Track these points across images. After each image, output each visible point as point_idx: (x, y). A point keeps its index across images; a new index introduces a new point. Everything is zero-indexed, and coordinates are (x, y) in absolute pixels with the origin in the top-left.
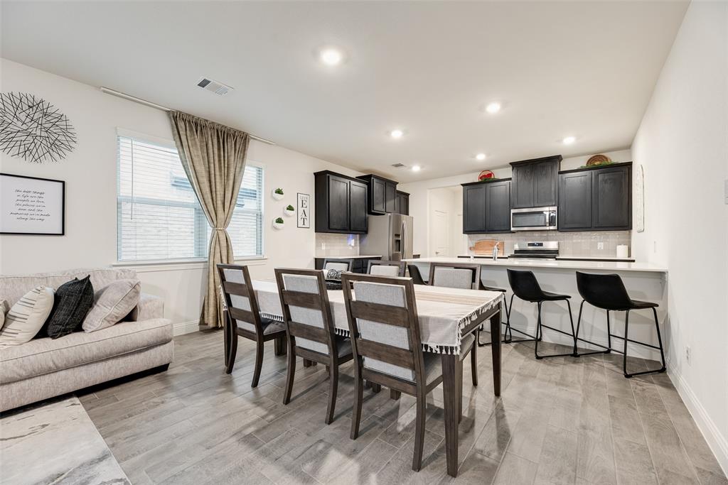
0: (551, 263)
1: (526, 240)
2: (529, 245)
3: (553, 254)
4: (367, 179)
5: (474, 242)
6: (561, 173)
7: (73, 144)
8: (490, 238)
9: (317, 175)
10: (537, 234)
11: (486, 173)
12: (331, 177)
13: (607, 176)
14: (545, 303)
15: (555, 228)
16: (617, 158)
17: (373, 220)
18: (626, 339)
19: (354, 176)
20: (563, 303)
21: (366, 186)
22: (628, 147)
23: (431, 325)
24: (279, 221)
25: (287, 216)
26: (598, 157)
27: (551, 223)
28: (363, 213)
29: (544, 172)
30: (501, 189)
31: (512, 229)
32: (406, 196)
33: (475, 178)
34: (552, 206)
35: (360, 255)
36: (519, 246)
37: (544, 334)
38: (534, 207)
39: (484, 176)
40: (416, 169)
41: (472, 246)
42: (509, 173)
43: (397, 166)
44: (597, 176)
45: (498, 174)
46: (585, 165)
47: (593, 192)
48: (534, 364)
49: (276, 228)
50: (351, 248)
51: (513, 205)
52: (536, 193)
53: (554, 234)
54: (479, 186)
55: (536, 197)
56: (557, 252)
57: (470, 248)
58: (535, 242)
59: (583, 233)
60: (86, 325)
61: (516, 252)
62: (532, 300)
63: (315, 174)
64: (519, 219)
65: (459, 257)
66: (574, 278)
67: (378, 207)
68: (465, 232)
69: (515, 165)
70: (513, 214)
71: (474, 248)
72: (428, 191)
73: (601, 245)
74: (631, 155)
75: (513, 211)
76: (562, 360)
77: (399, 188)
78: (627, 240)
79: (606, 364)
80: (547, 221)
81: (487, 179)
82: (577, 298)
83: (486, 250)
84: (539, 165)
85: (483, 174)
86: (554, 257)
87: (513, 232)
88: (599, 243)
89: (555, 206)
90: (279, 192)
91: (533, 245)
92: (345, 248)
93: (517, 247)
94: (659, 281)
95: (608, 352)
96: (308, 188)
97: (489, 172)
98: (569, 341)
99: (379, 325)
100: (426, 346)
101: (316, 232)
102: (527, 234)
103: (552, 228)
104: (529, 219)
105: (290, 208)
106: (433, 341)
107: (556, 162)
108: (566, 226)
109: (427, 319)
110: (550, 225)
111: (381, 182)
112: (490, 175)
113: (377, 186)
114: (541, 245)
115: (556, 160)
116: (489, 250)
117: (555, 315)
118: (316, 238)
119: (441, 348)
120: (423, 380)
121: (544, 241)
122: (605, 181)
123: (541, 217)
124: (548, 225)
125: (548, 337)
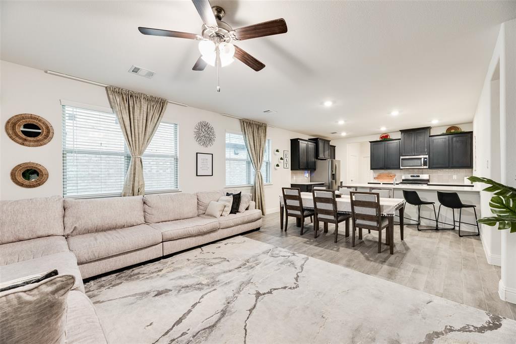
0: (425, 187)
1: (409, 174)
2: (411, 176)
3: (426, 182)
4: (315, 141)
5: (377, 174)
6: (430, 136)
7: (215, 139)
8: (387, 172)
9: (292, 140)
10: (416, 171)
11: (385, 135)
12: (300, 141)
13: (458, 139)
14: (422, 206)
15: (427, 167)
16: (465, 129)
17: (319, 163)
18: (460, 222)
19: (307, 139)
20: (431, 206)
21: (315, 144)
22: (471, 123)
23: (384, 208)
24: (278, 165)
25: (280, 162)
26: (453, 127)
27: (425, 164)
28: (313, 159)
30: (393, 144)
31: (401, 167)
32: (334, 148)
33: (378, 138)
34: (425, 155)
35: (311, 182)
36: (405, 177)
37: (421, 221)
38: (414, 155)
39: (383, 137)
40: (344, 134)
41: (375, 177)
42: (399, 136)
43: (333, 133)
44: (452, 139)
45: (392, 136)
46: (445, 132)
47: (450, 146)
48: (417, 232)
49: (276, 169)
50: (306, 178)
51: (402, 154)
52: (415, 146)
53: (426, 170)
54: (380, 143)
55: (415, 150)
56: (428, 181)
58: (415, 175)
59: (444, 170)
60: (240, 210)
61: (403, 180)
62: (415, 204)
63: (291, 140)
64: (405, 162)
65: (368, 183)
66: (436, 194)
67: (321, 156)
68: (372, 169)
69: (402, 131)
70: (402, 159)
71: (377, 178)
72: (348, 145)
73: (455, 177)
74: (472, 127)
75: (401, 157)
76: (430, 231)
77: (331, 143)
78: (470, 174)
79: (451, 233)
80: (423, 163)
81: (385, 138)
82: (437, 204)
83: (387, 179)
84: (417, 132)
85: (383, 135)
86: (427, 184)
87: (402, 169)
88: (454, 176)
89: (427, 155)
90: (277, 151)
91: (414, 176)
92: (304, 178)
93: (403, 178)
94: (478, 196)
95: (454, 229)
96: (288, 147)
98: (434, 224)
99: (364, 208)
100: (382, 214)
101: (291, 170)
102: (410, 170)
103: (425, 167)
104: (411, 162)
105: (281, 159)
106: (385, 213)
107: (427, 130)
108: (434, 166)
109: (383, 206)
111: (323, 141)
112: (387, 136)
113: (321, 145)
114: (419, 176)
115: (428, 128)
117: (427, 212)
118: (292, 174)
119: (388, 214)
120: (380, 225)
121: (420, 174)
122: (457, 141)
123: (419, 161)
124: (423, 165)
125: (423, 223)
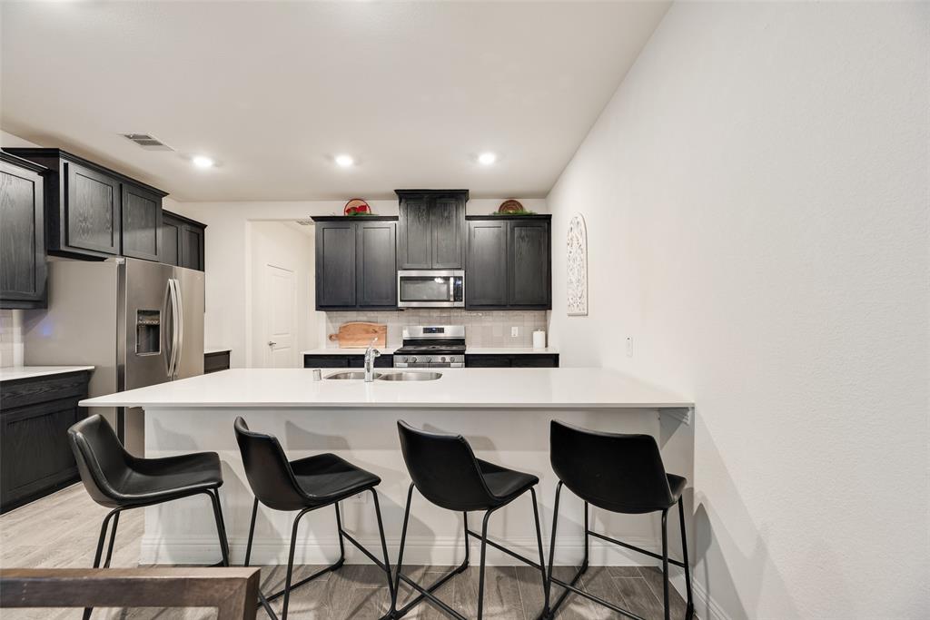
1: (420, 323)
2: (426, 330)
3: (457, 346)
4: (42, 160)
5: (338, 325)
6: (467, 218)
8: (365, 319)
10: (435, 314)
11: (358, 204)
13: (523, 231)
15: (462, 304)
16: (531, 207)
21: (39, 180)
26: (512, 203)
27: (456, 297)
29: (446, 214)
30: (381, 235)
31: (400, 304)
32: (198, 230)
33: (338, 209)
36: (410, 334)
38: (432, 269)
39: (354, 208)
40: (203, 163)
41: (333, 332)
42: (392, 207)
43: (144, 141)
44: (513, 229)
45: (377, 208)
46: (497, 211)
47: (509, 252)
51: (401, 263)
52: (435, 247)
53: (458, 313)
54: (343, 223)
55: (435, 253)
56: (463, 342)
57: (331, 337)
58: (434, 327)
59: (495, 313)
61: (406, 343)
64: (410, 287)
68: (320, 306)
69: (404, 196)
70: (401, 278)
71: (337, 336)
72: (248, 225)
73: (515, 331)
74: (547, 206)
75: (401, 274)
77: (168, 204)
78: (543, 323)
80: (452, 293)
81: (357, 215)
83: (359, 339)
84: (438, 201)
85: (353, 204)
87: (402, 310)
88: (513, 328)
89: (460, 269)
91: (431, 331)
93: (406, 335)
97: (362, 204)
102: (422, 313)
103: (457, 304)
104: (425, 289)
107: (461, 199)
108: (476, 302)
110: (455, 300)
111: (105, 179)
112: (364, 208)
113: (81, 188)
114: (442, 330)
115: (460, 196)
116: (364, 339)
121: (445, 324)
122: (522, 238)
123: (444, 286)
124: (452, 299)
